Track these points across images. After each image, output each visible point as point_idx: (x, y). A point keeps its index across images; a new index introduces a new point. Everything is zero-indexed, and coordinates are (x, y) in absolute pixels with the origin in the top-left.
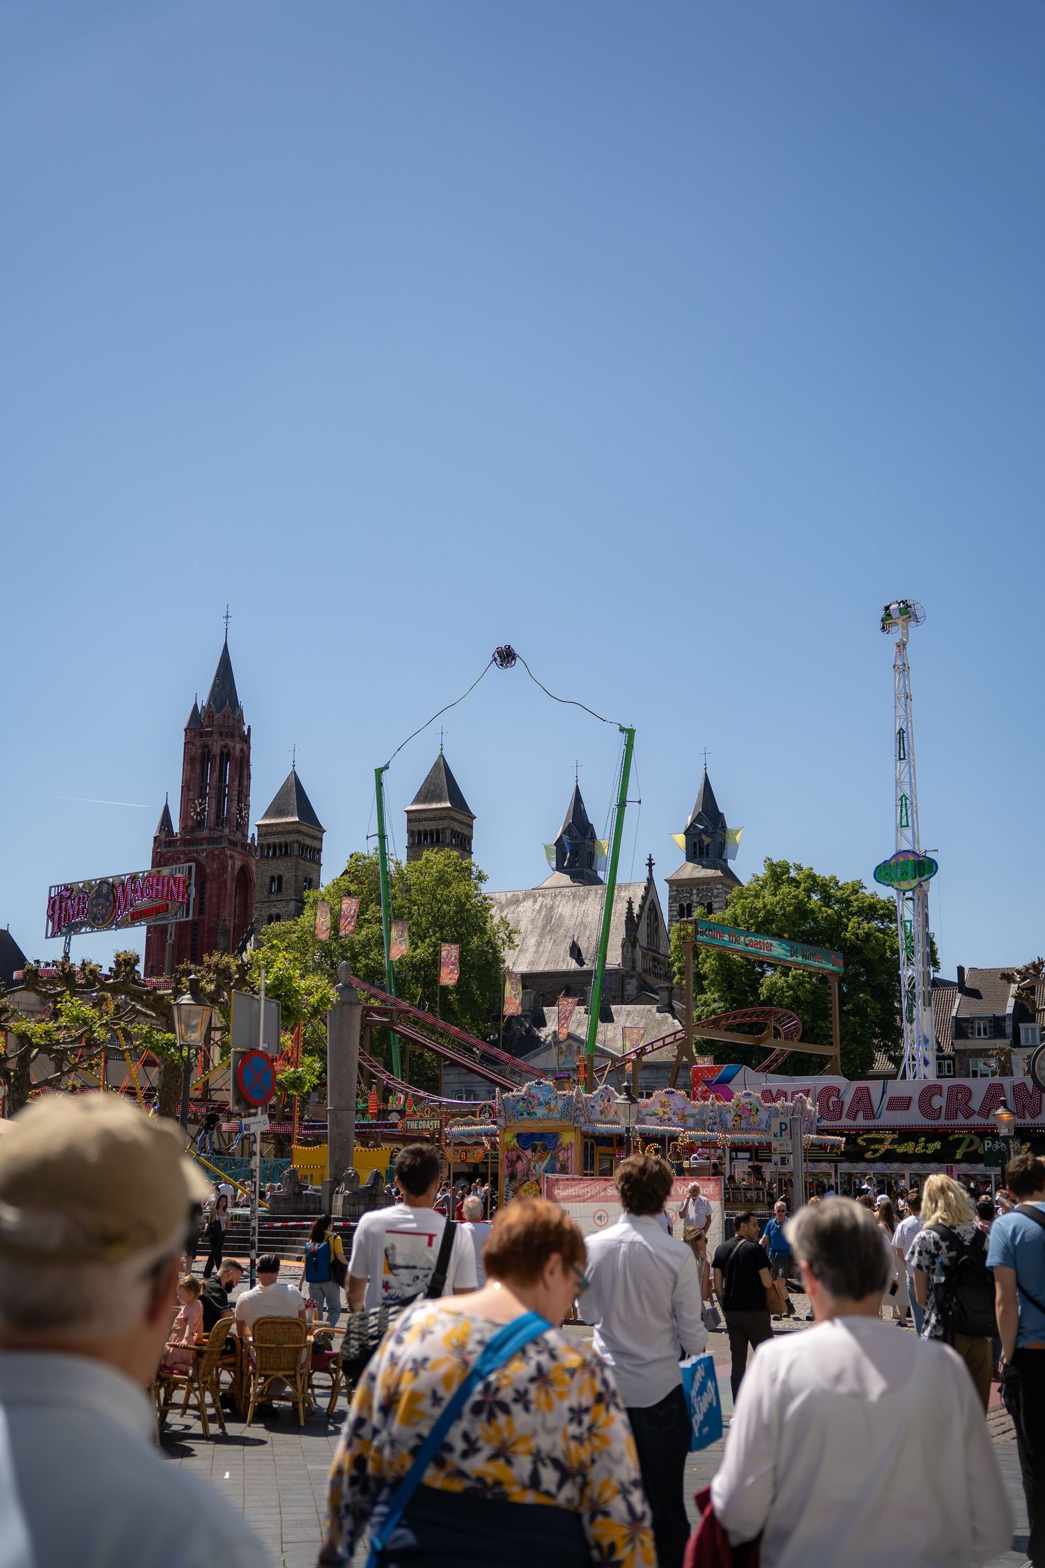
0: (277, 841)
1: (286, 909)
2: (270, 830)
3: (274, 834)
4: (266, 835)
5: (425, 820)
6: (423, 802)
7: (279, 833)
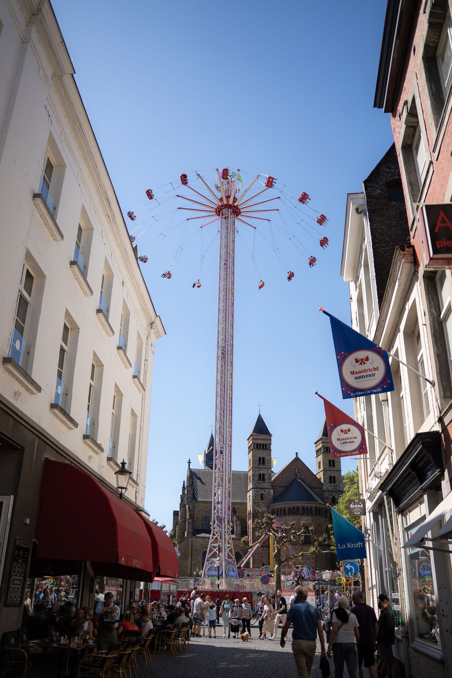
0: (262, 442)
1: (268, 472)
2: (258, 437)
3: (260, 439)
4: (256, 439)
7: (263, 439)
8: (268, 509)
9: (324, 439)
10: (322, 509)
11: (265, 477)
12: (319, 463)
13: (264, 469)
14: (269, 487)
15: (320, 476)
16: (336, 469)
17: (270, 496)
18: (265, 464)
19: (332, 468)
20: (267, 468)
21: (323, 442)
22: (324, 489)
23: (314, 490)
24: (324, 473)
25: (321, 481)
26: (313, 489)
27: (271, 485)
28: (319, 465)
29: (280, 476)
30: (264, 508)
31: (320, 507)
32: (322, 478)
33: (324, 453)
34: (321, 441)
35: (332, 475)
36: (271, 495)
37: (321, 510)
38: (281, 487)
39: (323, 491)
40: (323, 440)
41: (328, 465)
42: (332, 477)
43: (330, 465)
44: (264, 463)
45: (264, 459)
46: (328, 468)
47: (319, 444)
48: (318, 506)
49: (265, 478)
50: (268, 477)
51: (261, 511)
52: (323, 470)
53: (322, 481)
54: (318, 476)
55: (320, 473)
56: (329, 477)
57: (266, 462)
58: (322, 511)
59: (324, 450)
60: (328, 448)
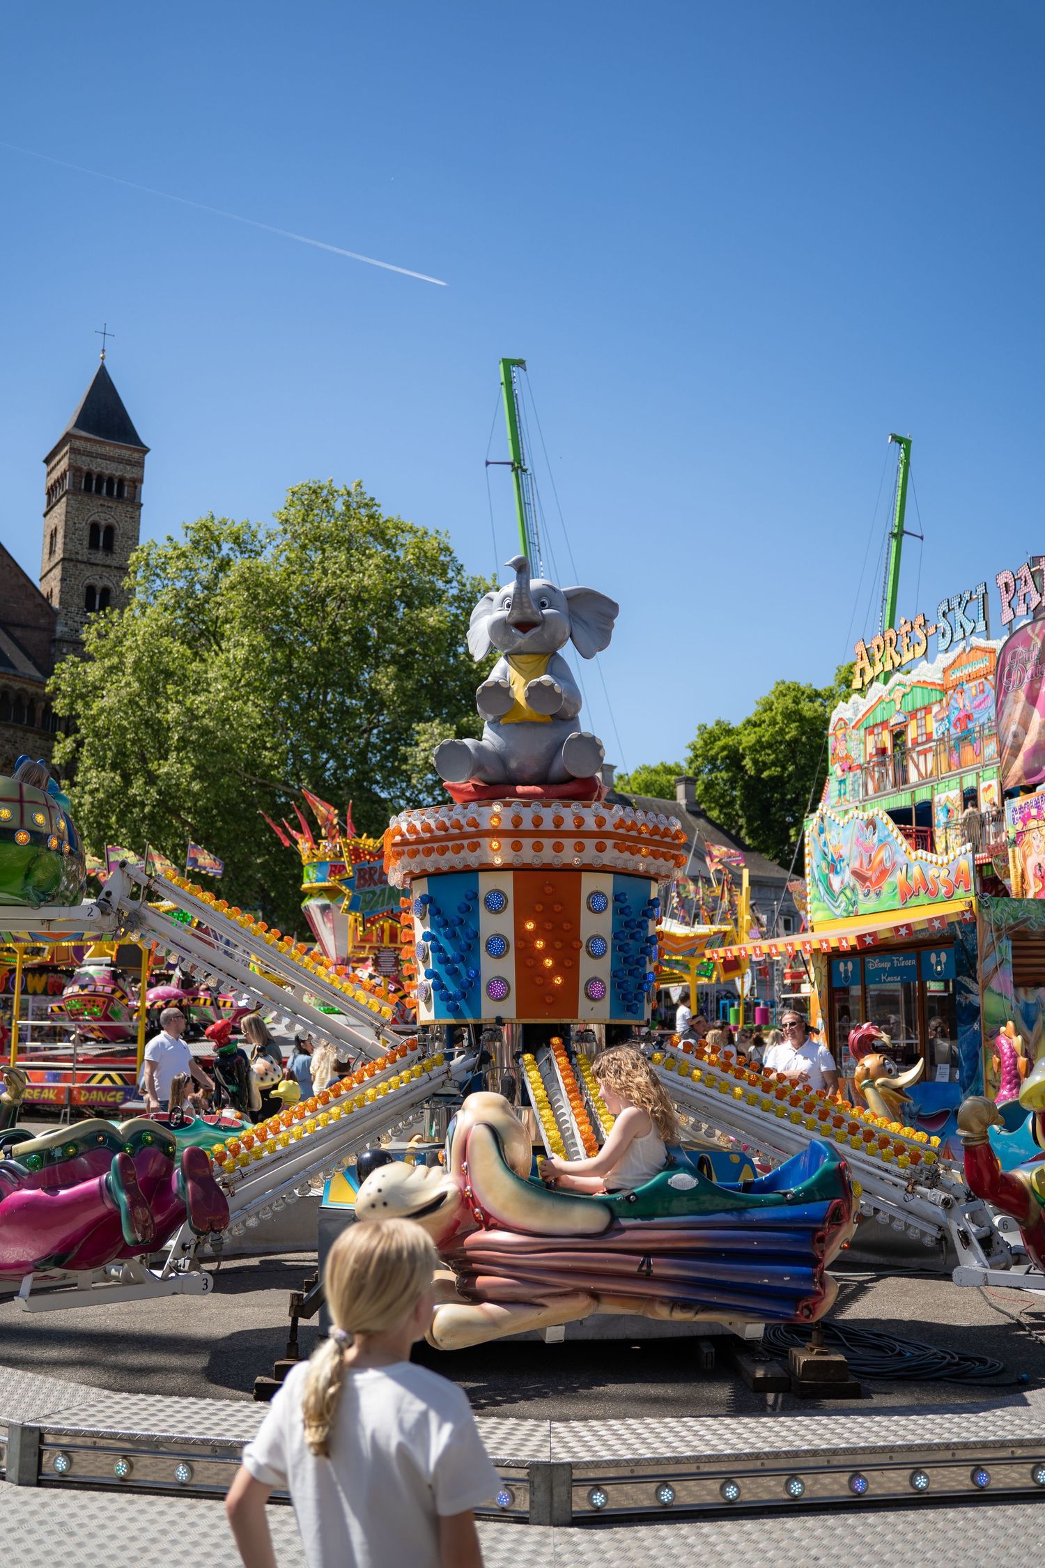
5: (103, 457)
6: (97, 426)
9: (80, 438)
10: (32, 701)
12: (53, 535)
15: (50, 586)
16: (113, 561)
19: (99, 557)
21: (73, 451)
22: (58, 635)
23: (18, 633)
24: (64, 569)
25: (50, 605)
26: (11, 629)
28: (51, 544)
31: (23, 690)
32: (56, 592)
33: (74, 494)
34: (66, 448)
35: (100, 584)
37: (27, 702)
39: (54, 641)
40: (77, 444)
41: (86, 543)
42: (98, 591)
43: (93, 545)
46: (84, 552)
47: (60, 461)
48: (17, 685)
52: (63, 560)
53: (55, 603)
54: (43, 588)
55: (51, 574)
56: (83, 590)
58: (32, 709)
59: (74, 482)
60: (94, 477)
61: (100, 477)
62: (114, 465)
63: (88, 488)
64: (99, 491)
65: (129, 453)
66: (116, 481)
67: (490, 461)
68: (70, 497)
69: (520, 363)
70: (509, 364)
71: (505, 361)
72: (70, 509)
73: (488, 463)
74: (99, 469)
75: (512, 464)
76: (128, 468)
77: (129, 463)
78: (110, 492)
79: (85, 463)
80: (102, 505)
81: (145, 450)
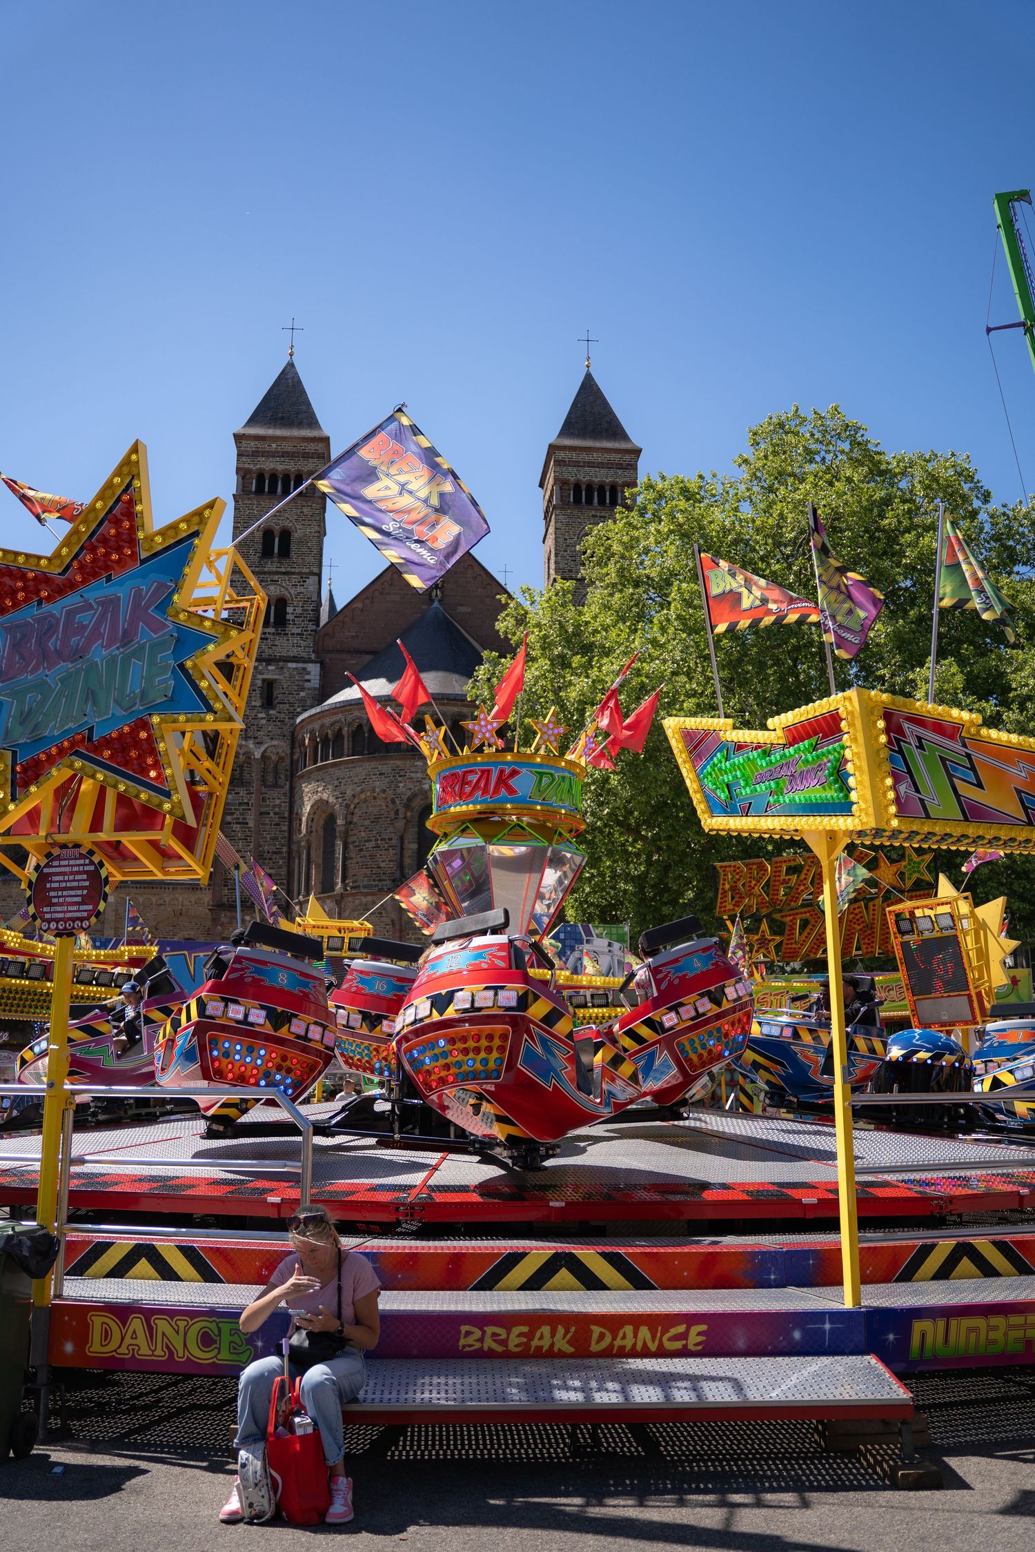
0: (280, 468)
1: (299, 589)
2: (263, 446)
3: (273, 454)
4: (255, 454)
5: (591, 464)
6: (583, 434)
7: (285, 454)
8: (292, 748)
9: (567, 447)
11: (289, 610)
13: (287, 578)
14: (304, 655)
17: (303, 689)
18: (292, 554)
20: (300, 573)
21: (558, 464)
27: (310, 642)
29: (360, 605)
30: (275, 743)
33: (562, 509)
34: (552, 462)
36: (307, 685)
38: (359, 652)
40: (561, 455)
44: (285, 552)
45: (286, 535)
46: (577, 569)
49: (286, 613)
50: (299, 610)
51: (258, 755)
57: (293, 547)
59: (562, 496)
60: (584, 487)
61: (590, 487)
62: (604, 471)
63: (577, 500)
64: (589, 501)
65: (620, 456)
66: (607, 488)
67: (991, 326)
68: (558, 512)
69: (1023, 195)
70: (1007, 200)
71: (999, 197)
72: (559, 525)
73: (989, 330)
74: (588, 478)
75: (1023, 324)
76: (620, 472)
77: (620, 466)
78: (602, 502)
79: (571, 474)
80: (593, 516)
81: (638, 452)
